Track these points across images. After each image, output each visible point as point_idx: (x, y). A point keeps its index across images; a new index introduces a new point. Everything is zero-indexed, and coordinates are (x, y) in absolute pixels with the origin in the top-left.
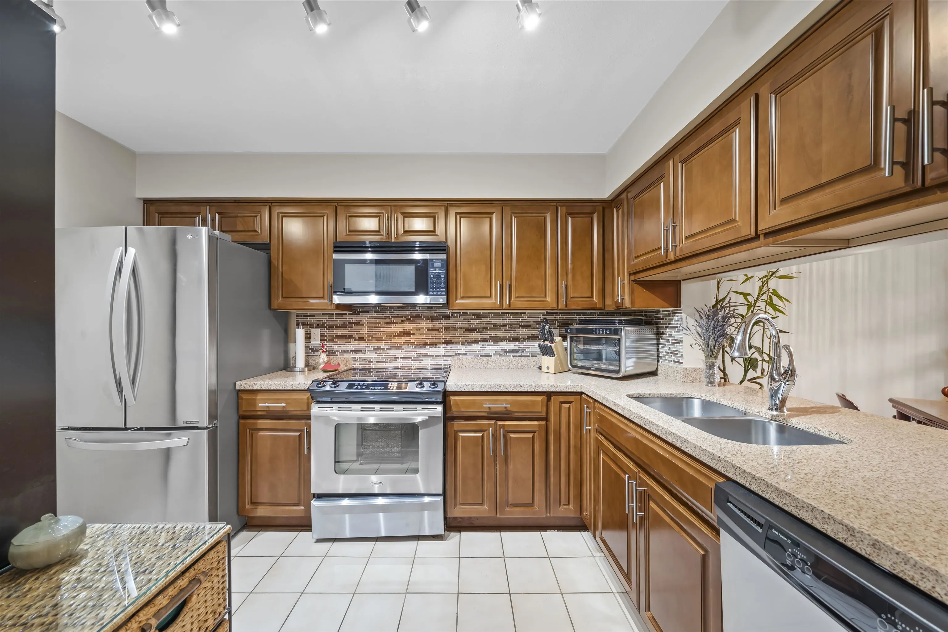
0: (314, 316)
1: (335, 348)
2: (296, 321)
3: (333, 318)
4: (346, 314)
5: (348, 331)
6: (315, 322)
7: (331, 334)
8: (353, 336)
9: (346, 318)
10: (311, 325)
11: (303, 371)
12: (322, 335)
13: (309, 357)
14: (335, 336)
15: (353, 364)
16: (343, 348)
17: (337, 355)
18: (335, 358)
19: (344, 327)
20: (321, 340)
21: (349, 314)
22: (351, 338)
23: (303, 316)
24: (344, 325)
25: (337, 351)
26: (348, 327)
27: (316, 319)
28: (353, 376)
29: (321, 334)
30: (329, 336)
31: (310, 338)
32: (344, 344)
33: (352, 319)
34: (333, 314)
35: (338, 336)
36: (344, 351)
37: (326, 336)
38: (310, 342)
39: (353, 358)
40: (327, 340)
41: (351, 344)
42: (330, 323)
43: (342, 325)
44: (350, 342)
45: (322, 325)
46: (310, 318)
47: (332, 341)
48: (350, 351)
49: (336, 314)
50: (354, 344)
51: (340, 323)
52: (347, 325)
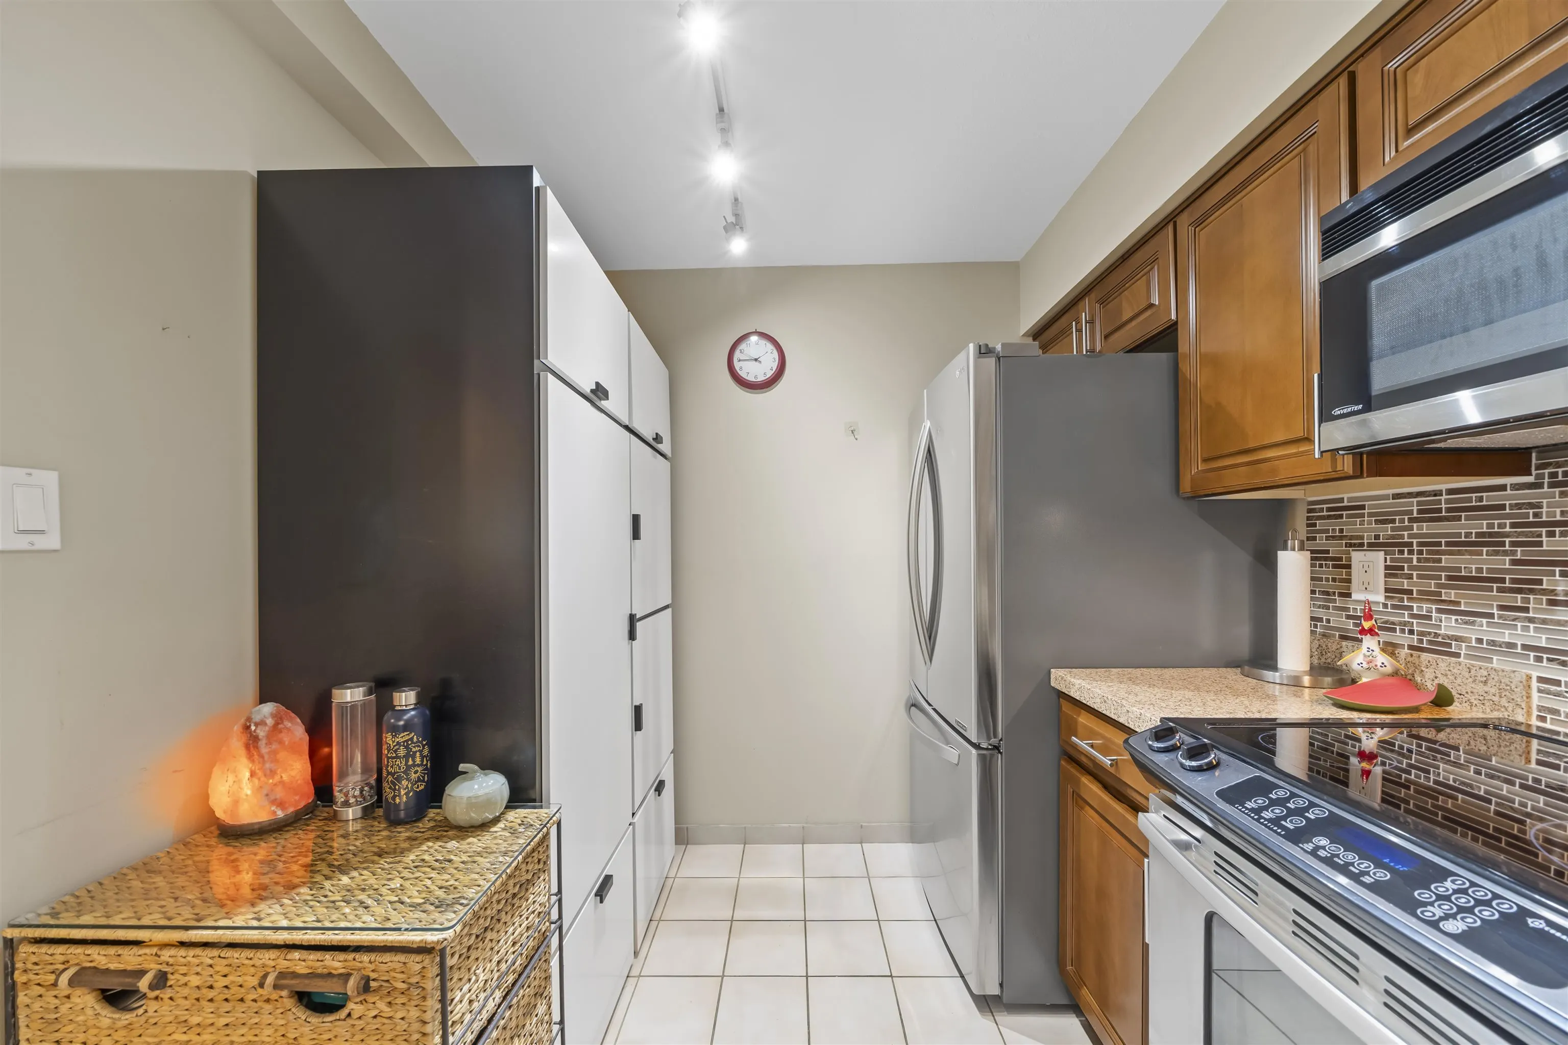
0: (1363, 507)
1: (1448, 626)
2: (1308, 525)
3: (1439, 510)
4: (1503, 488)
5: (1514, 562)
6: (1367, 528)
7: (1427, 571)
8: (1540, 582)
9: (1503, 507)
10: (1351, 538)
11: (1295, 683)
12: (1392, 571)
13: (1344, 643)
14: (1449, 578)
15: (1541, 708)
16: (1483, 630)
17: (1458, 655)
18: (1443, 666)
19: (1491, 541)
20: (1387, 590)
21: (1516, 487)
22: (1531, 591)
23: (1329, 509)
24: (1491, 535)
25: (1457, 639)
26: (1513, 544)
27: (1370, 515)
28: (1539, 763)
29: (1387, 568)
30: (1419, 577)
31: (1349, 581)
32: (1491, 616)
33: (1531, 506)
34: (1437, 493)
35: (1457, 579)
36: (1492, 643)
37: (1410, 577)
38: (1349, 595)
39: (1541, 680)
40: (1410, 592)
41: (1531, 620)
42: (1425, 528)
43: (1478, 535)
44: (1526, 610)
45: (1393, 537)
46: (1349, 516)
47: (1433, 597)
48: (1525, 647)
49: (1450, 492)
50: (1544, 621)
51: (1467, 527)
52: (1507, 535)
